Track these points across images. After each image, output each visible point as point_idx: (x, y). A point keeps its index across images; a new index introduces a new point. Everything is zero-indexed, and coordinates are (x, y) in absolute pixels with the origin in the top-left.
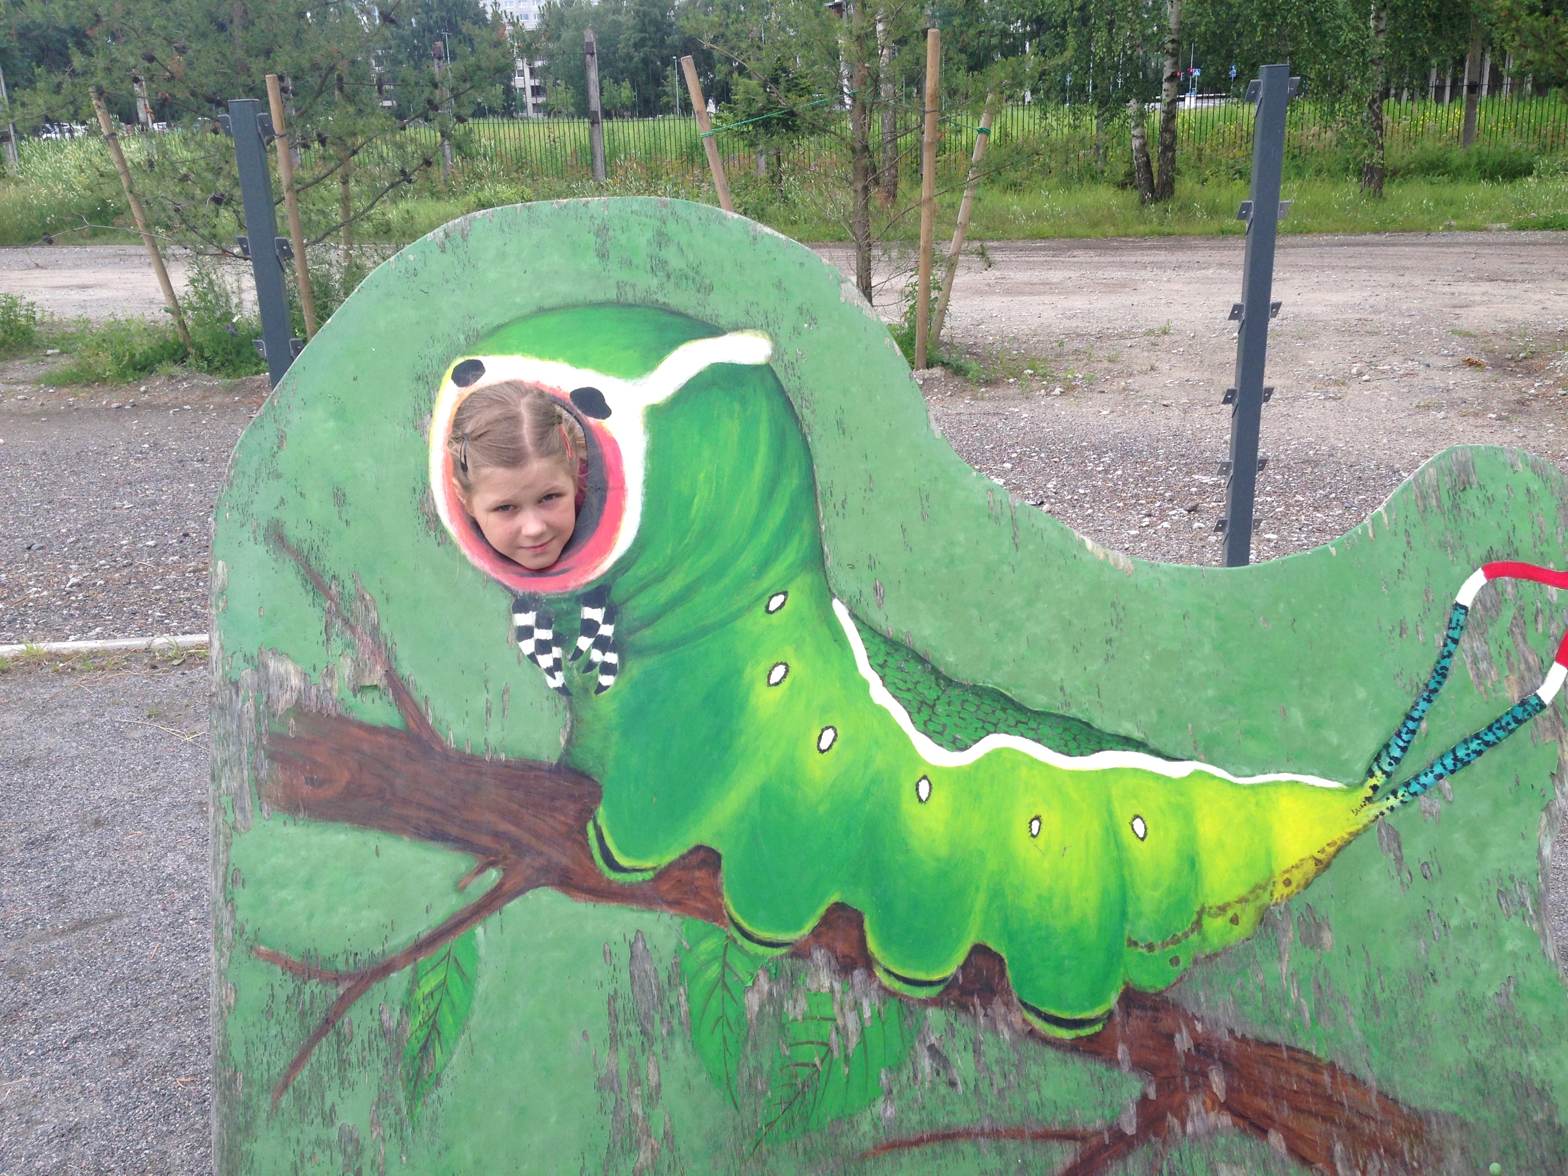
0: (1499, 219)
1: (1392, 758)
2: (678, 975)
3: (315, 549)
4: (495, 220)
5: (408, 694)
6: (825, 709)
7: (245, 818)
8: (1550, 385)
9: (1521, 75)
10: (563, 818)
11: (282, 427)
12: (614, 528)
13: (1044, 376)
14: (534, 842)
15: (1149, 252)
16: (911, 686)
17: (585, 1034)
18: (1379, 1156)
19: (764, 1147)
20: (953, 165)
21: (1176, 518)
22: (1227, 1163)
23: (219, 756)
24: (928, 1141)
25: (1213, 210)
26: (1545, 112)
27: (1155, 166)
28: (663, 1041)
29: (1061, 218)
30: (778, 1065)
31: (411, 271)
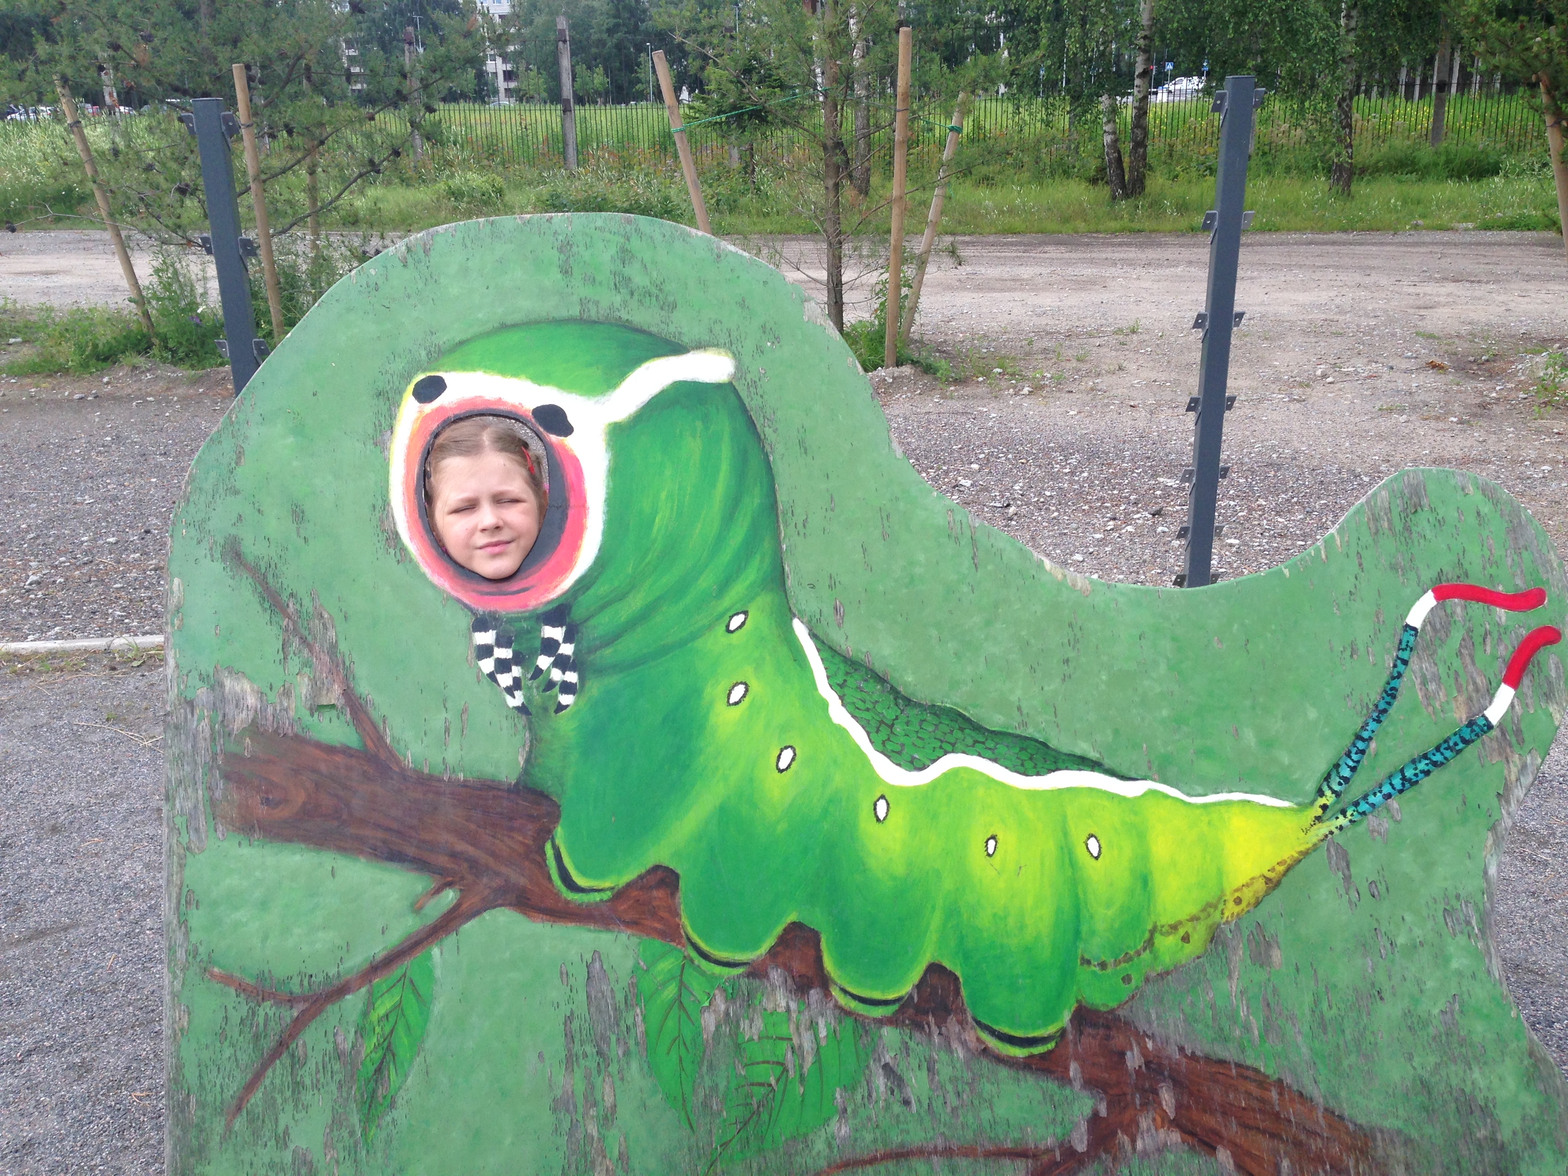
0: (1466, 218)
1: (1341, 778)
2: (635, 995)
3: (273, 566)
4: (458, 235)
5: (366, 713)
6: (784, 729)
7: (199, 839)
8: (1511, 389)
9: (1490, 73)
10: (521, 838)
11: (241, 443)
12: (575, 547)
13: (1013, 375)
14: (491, 861)
15: (1120, 249)
16: (870, 706)
17: (541, 1056)
19: (719, 1167)
20: (926, 158)
21: (1140, 522)
23: (174, 776)
24: (882, 1159)
25: (1183, 208)
26: (1513, 110)
27: (1126, 160)
28: (619, 1061)
29: (1033, 213)
30: (733, 1084)
31: (373, 286)
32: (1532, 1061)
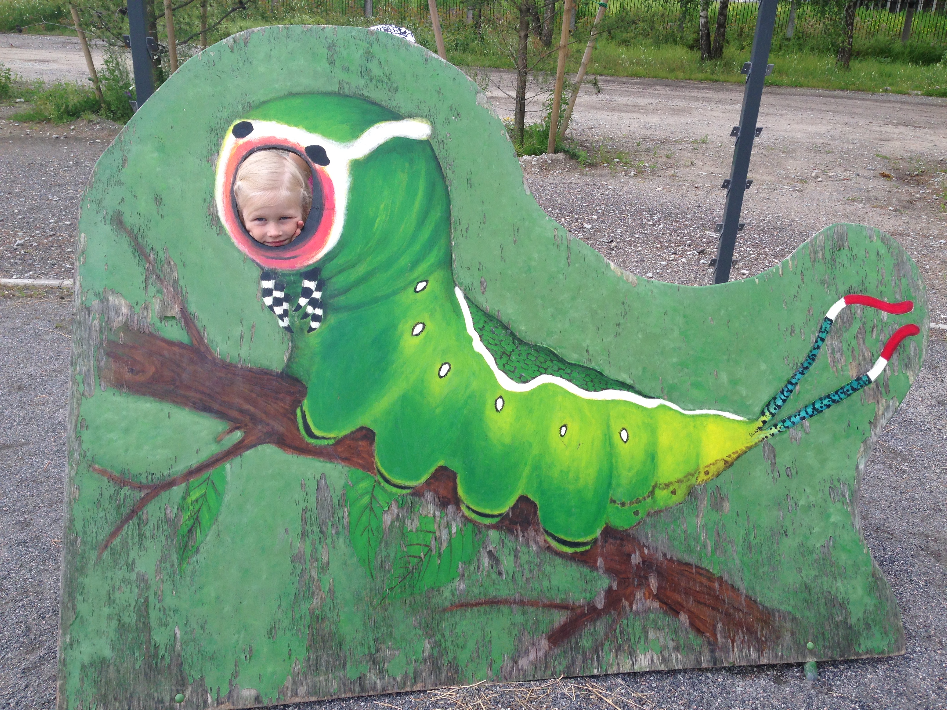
0: (917, 88)
1: (776, 405)
2: (345, 500)
3: (142, 230)
4: (266, 34)
5: (193, 323)
6: (444, 352)
7: (90, 389)
8: (929, 193)
10: (282, 405)
11: (126, 154)
12: (326, 233)
13: (626, 163)
14: (264, 416)
15: (702, 91)
16: (498, 343)
17: (286, 531)
18: (743, 632)
19: (387, 601)
21: (691, 256)
22: (654, 629)
23: (76, 351)
24: (483, 604)
27: (713, 36)
28: (332, 537)
29: (651, 65)
30: (399, 555)
31: (211, 62)
32: (874, 579)
